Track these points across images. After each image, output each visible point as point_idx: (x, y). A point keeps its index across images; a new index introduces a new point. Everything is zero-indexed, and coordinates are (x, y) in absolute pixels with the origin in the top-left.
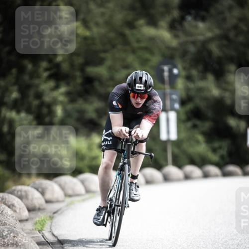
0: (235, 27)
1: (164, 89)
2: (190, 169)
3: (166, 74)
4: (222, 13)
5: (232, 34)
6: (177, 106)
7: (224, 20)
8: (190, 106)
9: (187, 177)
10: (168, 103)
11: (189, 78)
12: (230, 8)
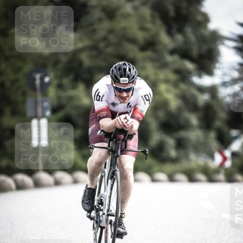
0: (105, 39)
1: (36, 97)
2: (60, 175)
3: (38, 82)
4: (92, 24)
5: (102, 45)
6: (48, 113)
7: (94, 31)
8: (61, 114)
9: (57, 183)
10: (39, 110)
11: (60, 86)
12: (100, 20)
